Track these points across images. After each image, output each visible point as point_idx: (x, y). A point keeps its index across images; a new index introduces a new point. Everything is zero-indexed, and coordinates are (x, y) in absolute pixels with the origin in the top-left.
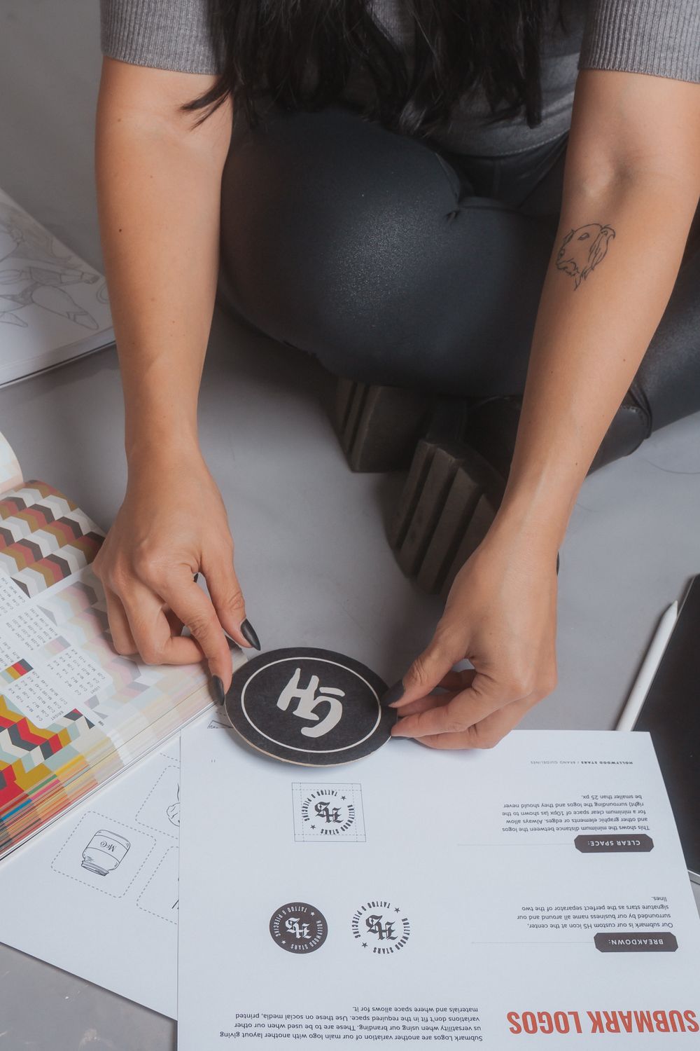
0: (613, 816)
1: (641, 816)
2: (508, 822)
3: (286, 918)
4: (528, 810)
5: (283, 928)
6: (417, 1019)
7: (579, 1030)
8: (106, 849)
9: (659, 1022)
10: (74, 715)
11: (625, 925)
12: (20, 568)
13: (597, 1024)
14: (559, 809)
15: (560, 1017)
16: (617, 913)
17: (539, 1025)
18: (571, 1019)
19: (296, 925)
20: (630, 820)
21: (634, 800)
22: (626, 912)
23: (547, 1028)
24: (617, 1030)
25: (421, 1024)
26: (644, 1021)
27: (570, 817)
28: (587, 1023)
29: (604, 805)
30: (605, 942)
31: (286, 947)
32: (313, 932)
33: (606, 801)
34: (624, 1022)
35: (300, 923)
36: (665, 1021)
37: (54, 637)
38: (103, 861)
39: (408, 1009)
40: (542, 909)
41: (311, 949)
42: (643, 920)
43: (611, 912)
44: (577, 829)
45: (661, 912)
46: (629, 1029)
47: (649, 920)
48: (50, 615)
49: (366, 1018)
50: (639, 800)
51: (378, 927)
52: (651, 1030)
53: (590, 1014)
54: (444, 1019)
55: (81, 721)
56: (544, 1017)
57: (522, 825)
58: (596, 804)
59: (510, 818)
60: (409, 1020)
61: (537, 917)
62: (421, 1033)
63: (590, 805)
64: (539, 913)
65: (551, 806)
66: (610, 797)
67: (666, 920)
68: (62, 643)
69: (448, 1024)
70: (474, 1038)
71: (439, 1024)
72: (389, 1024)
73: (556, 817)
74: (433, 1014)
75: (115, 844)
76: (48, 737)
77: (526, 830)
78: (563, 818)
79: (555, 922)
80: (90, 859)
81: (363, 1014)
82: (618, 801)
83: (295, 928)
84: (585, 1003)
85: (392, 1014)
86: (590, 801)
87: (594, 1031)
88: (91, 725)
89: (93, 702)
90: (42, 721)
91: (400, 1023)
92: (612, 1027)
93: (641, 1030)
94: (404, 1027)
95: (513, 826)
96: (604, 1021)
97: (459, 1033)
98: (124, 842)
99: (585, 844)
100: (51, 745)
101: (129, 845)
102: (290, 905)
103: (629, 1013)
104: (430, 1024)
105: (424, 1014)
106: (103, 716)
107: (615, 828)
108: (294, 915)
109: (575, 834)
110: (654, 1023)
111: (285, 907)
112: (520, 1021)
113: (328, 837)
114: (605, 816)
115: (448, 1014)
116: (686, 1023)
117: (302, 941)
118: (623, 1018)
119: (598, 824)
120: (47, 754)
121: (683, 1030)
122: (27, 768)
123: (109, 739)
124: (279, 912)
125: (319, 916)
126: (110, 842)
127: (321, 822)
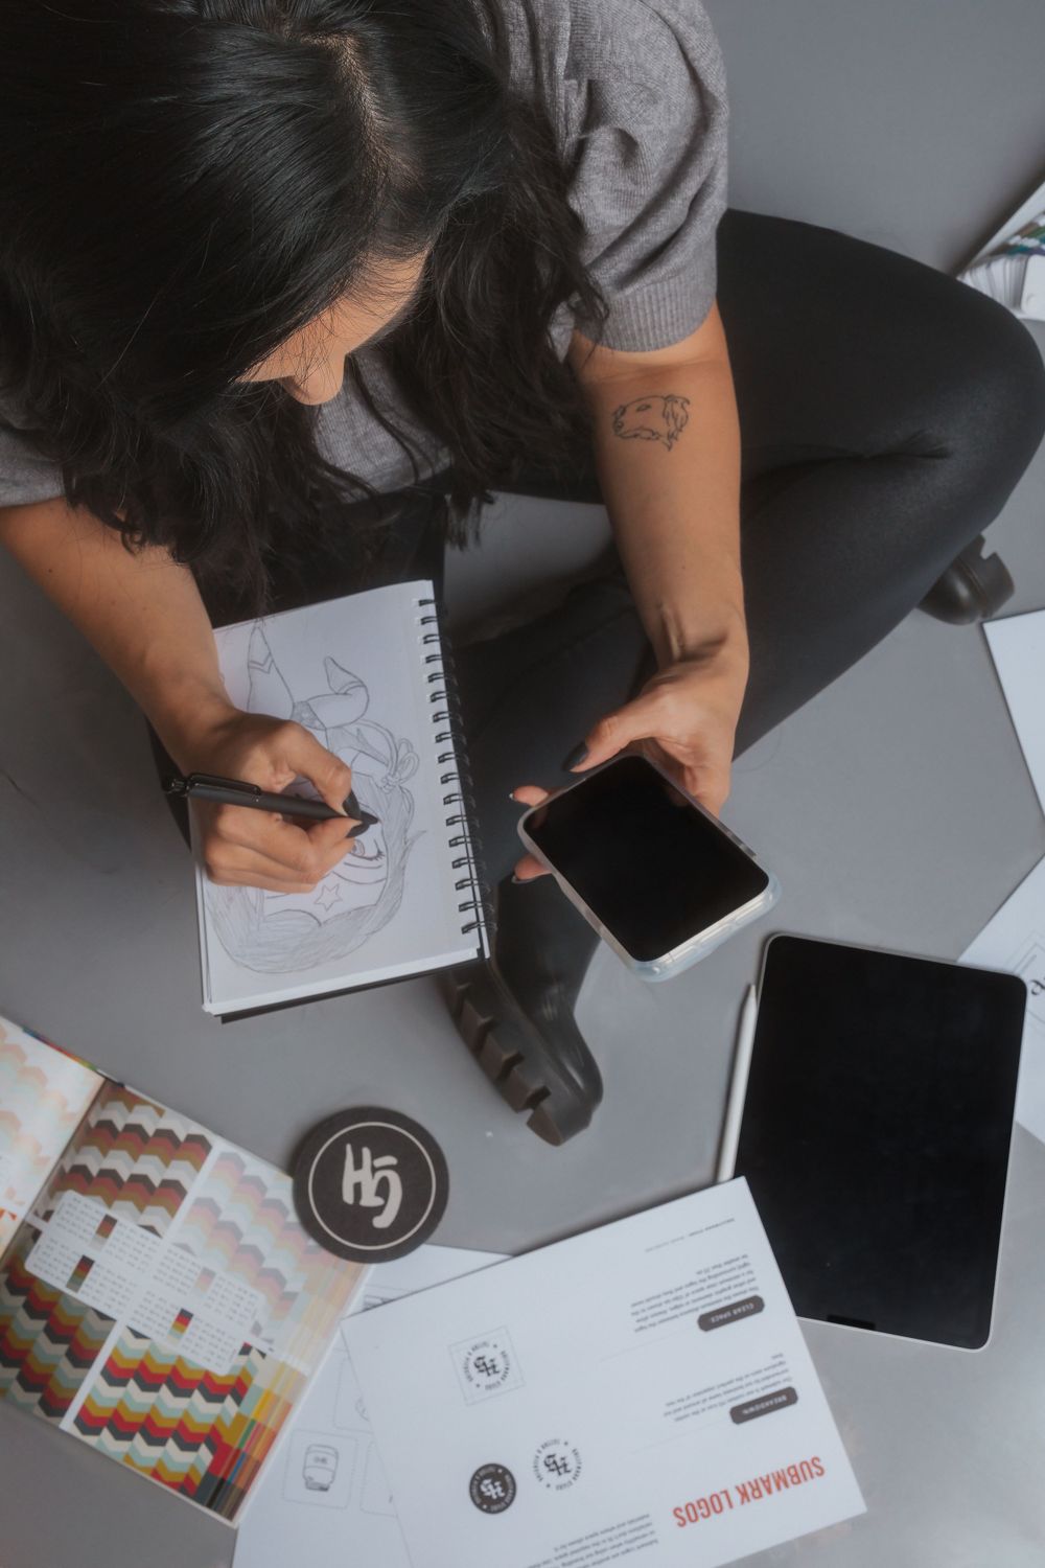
0: (725, 1285)
1: (750, 1276)
2: (638, 1321)
3: (480, 1482)
4: (654, 1302)
5: (481, 1493)
6: (604, 1541)
7: (731, 1506)
8: (319, 1464)
9: (792, 1477)
10: (246, 1350)
11: (752, 1392)
12: (141, 1210)
13: (744, 1494)
14: (679, 1293)
15: (715, 1499)
16: (743, 1383)
17: (699, 1512)
18: (723, 1498)
19: (491, 1487)
20: (741, 1284)
21: (741, 1262)
22: (752, 1379)
23: (706, 1513)
24: (761, 1496)
25: (609, 1544)
26: (781, 1480)
27: (691, 1297)
28: (736, 1497)
29: (716, 1276)
30: (739, 1415)
31: (488, 1511)
32: (505, 1488)
33: (717, 1271)
34: (765, 1486)
35: (493, 1483)
36: (797, 1474)
37: (199, 1272)
38: (322, 1477)
39: (596, 1534)
40: (682, 1400)
41: (508, 1505)
42: (767, 1383)
43: (739, 1383)
44: (697, 1309)
45: (779, 1369)
46: (769, 1491)
47: (772, 1381)
48: (185, 1247)
49: (566, 1555)
50: (746, 1260)
51: (556, 1466)
52: (787, 1485)
53: (737, 1488)
54: (624, 1534)
55: (254, 1354)
56: (702, 1504)
57: (651, 1321)
58: (710, 1277)
59: (639, 1317)
60: (598, 1544)
61: (682, 1410)
62: (610, 1553)
63: (704, 1280)
64: (681, 1405)
65: (671, 1292)
66: (720, 1266)
67: (785, 1375)
68: (208, 1275)
69: (630, 1536)
70: (651, 1543)
71: (622, 1539)
72: (583, 1554)
73: (677, 1303)
74: (616, 1532)
75: (325, 1456)
76: (231, 1382)
77: (653, 1325)
78: (683, 1301)
79: (694, 1409)
80: (311, 1478)
81: (561, 1552)
82: (728, 1267)
83: (492, 1490)
84: (731, 1480)
85: (585, 1543)
86: (704, 1276)
87: (743, 1502)
88: (263, 1355)
89: (257, 1329)
90: (222, 1367)
91: (592, 1550)
92: (757, 1494)
93: (779, 1488)
94: (597, 1553)
95: (643, 1324)
96: (749, 1490)
97: (639, 1543)
98: (330, 1451)
99: (707, 1322)
100: (238, 1388)
101: (337, 1453)
102: (480, 1470)
103: (768, 1477)
104: (616, 1542)
105: (609, 1535)
106: (270, 1341)
107: (729, 1298)
108: (486, 1477)
109: (696, 1316)
110: (788, 1479)
111: (477, 1473)
112: (684, 1514)
113: (494, 1391)
114: (719, 1288)
115: (628, 1527)
116: (814, 1470)
117: (500, 1500)
118: (763, 1482)
119: (714, 1298)
120: (238, 1400)
121: (812, 1476)
122: (228, 1422)
123: (284, 1366)
124: (473, 1479)
125: (506, 1471)
126: (321, 1456)
127: (482, 1378)
